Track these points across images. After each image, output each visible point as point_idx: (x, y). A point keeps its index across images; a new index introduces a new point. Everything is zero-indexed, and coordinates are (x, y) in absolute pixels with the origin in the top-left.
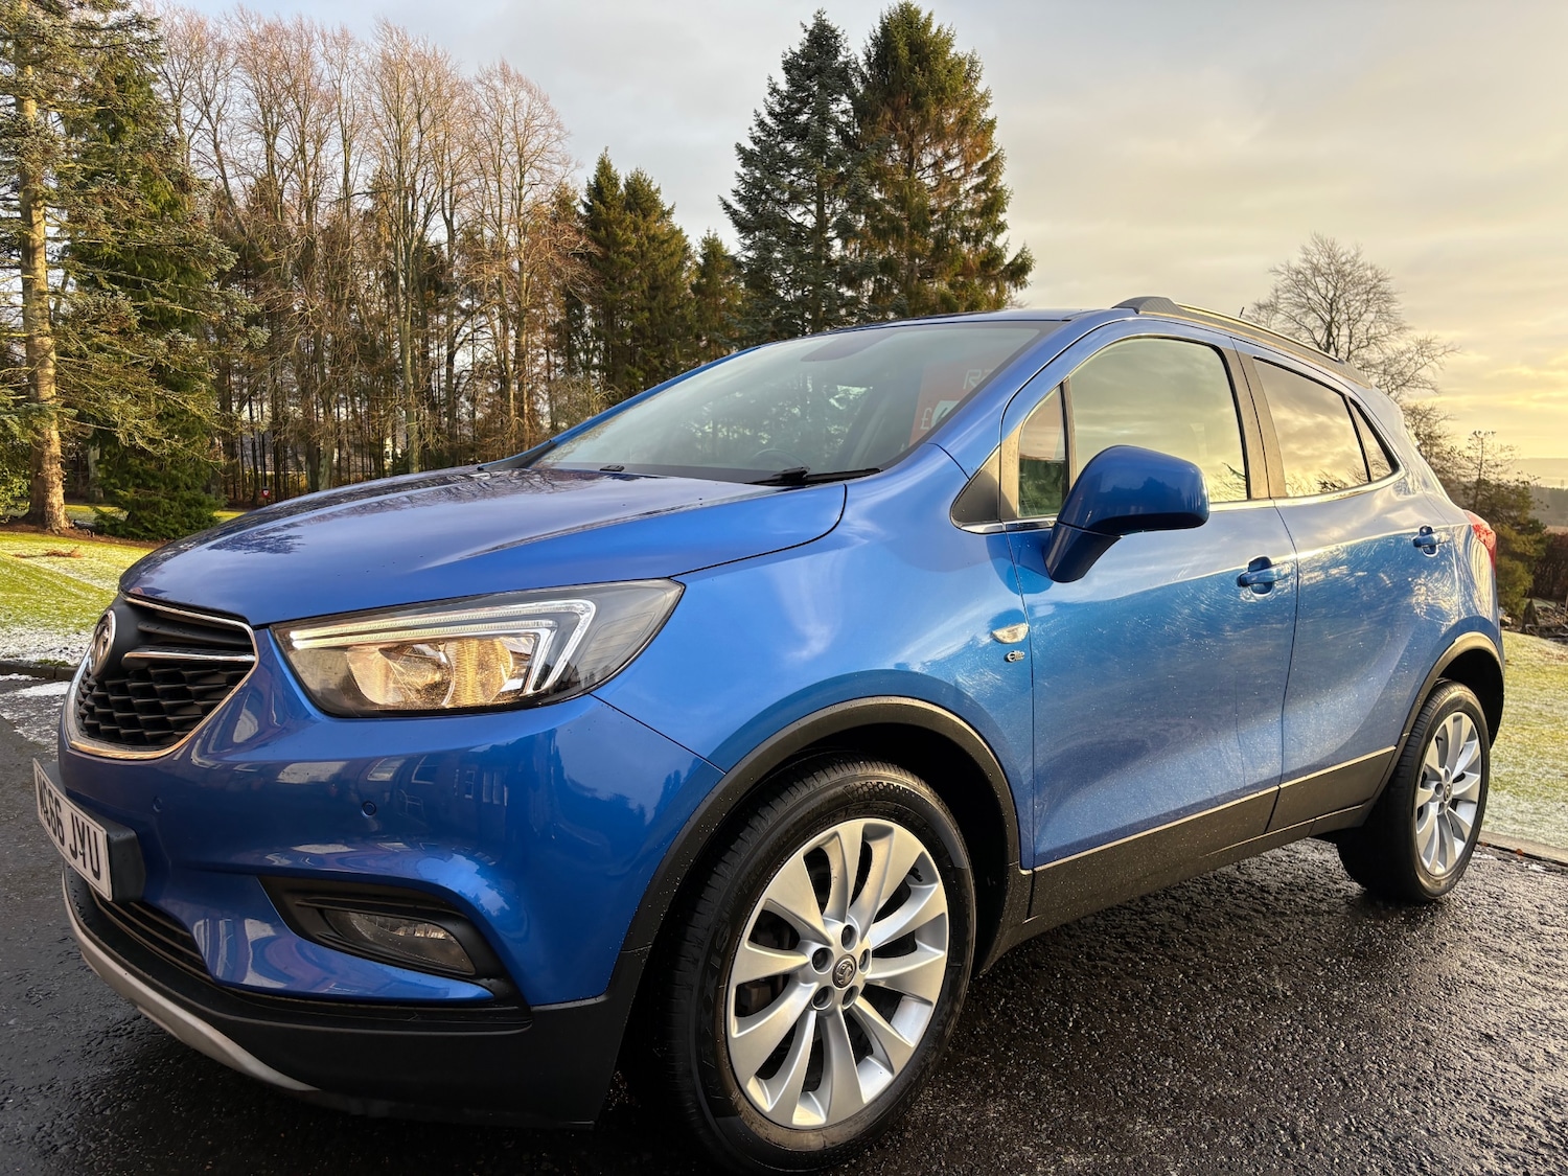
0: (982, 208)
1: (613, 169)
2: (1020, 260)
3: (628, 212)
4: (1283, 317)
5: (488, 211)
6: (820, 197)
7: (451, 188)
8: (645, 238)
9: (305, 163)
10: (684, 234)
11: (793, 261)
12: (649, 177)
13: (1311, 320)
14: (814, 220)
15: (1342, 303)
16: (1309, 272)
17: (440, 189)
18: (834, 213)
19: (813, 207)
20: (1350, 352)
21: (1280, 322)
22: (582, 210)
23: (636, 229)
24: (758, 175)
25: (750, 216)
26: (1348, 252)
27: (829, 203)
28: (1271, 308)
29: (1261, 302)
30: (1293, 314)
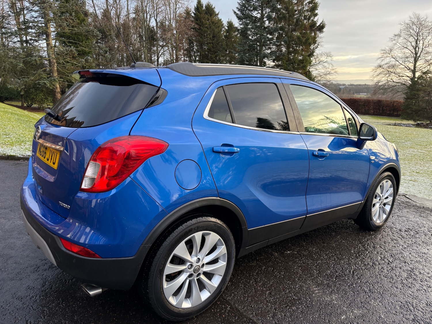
0: (311, 9)
1: (202, 2)
2: (322, 24)
3: (206, 15)
4: (402, 38)
5: (167, 16)
6: (262, 8)
7: (156, 10)
8: (211, 22)
9: (116, 4)
10: (222, 20)
11: (254, 28)
12: (212, 4)
13: (411, 39)
14: (260, 15)
15: (421, 34)
16: (411, 24)
17: (153, 11)
18: (266, 12)
19: (260, 12)
20: (423, 49)
21: (402, 40)
22: (193, 15)
23: (208, 20)
24: (244, 2)
25: (241, 15)
26: (424, 17)
27: (265, 10)
28: (399, 36)
29: (396, 34)
30: (406, 37)
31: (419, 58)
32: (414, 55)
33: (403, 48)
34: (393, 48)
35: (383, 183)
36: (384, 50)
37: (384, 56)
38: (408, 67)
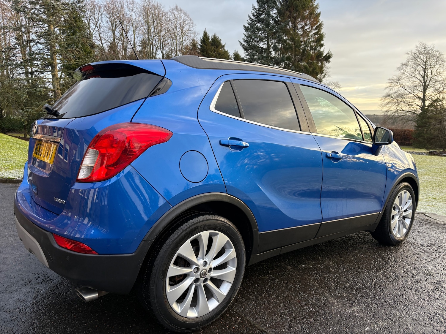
0: (316, 40)
1: (208, 34)
2: (328, 55)
3: (212, 47)
4: (410, 67)
5: (173, 49)
6: (268, 39)
7: (163, 43)
8: (217, 54)
9: (123, 38)
10: (228, 52)
11: (261, 58)
12: (218, 36)
13: (419, 68)
14: (266, 46)
15: (428, 62)
16: (418, 53)
17: (159, 43)
18: (272, 43)
19: (266, 42)
20: (431, 77)
21: (409, 69)
22: (199, 47)
23: (214, 51)
24: (250, 34)
25: (248, 46)
26: (430, 47)
27: (271, 41)
28: (406, 65)
29: (403, 63)
30: (413, 66)
31: (429, 87)
32: (423, 83)
33: (411, 77)
34: (401, 77)
35: (401, 194)
36: (392, 80)
37: (392, 85)
38: (417, 95)
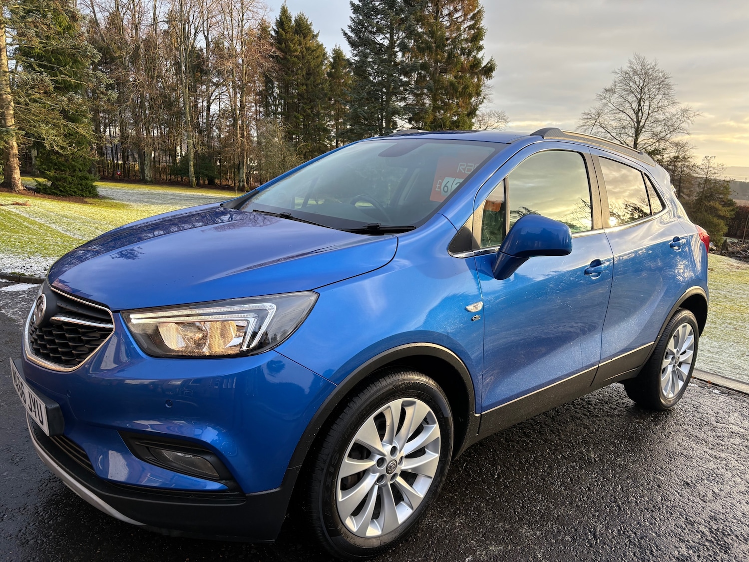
0: (472, 38)
1: (289, 12)
2: (489, 65)
3: (296, 35)
4: (617, 96)
5: (226, 33)
6: (392, 30)
7: (207, 20)
8: (304, 49)
9: (134, 5)
10: (324, 47)
11: (378, 62)
12: (307, 17)
13: (631, 98)
14: (388, 42)
15: (646, 89)
16: (631, 73)
17: (201, 20)
18: (398, 38)
19: (388, 35)
20: (649, 114)
21: (616, 98)
22: (273, 33)
23: (300, 44)
24: (361, 18)
25: (356, 39)
26: (651, 64)
27: (396, 33)
28: (611, 91)
29: (607, 88)
30: (622, 94)
31: (643, 129)
32: (635, 123)
33: (618, 111)
34: (602, 111)
36: (588, 114)
37: (588, 123)
38: (625, 143)
